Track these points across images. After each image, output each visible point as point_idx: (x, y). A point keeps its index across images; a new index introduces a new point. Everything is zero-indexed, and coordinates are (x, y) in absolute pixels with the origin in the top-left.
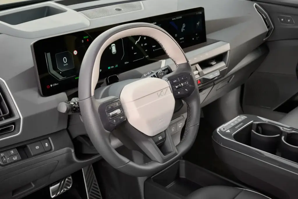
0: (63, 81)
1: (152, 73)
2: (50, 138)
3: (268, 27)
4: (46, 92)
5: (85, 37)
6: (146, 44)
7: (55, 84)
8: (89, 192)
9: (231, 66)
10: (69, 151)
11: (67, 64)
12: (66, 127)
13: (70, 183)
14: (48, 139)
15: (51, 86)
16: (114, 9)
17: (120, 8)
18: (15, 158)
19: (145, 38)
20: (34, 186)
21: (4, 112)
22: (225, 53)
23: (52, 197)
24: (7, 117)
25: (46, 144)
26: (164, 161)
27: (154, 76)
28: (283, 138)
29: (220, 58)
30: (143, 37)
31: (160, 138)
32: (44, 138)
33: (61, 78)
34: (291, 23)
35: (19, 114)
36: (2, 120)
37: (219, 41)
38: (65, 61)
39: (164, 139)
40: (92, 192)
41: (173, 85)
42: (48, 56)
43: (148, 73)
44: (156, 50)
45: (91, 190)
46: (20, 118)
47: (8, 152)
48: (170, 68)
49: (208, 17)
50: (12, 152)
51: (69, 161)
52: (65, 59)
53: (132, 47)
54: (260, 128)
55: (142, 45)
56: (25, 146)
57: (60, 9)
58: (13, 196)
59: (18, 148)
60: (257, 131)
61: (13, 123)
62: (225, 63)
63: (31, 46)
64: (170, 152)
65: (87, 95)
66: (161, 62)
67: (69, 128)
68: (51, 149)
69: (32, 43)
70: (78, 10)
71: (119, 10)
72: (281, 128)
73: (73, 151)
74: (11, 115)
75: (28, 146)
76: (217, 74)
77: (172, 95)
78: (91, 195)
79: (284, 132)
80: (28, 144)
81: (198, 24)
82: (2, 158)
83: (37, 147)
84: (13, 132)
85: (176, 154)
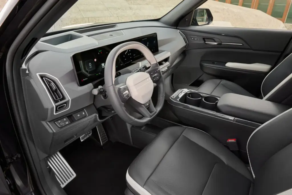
0: (90, 76)
1: (137, 69)
2: (85, 110)
3: (186, 43)
4: (82, 84)
5: (100, 51)
6: (130, 54)
7: (86, 79)
8: (100, 136)
9: (171, 64)
10: (96, 116)
11: (91, 67)
12: (93, 103)
13: (91, 132)
14: (83, 110)
15: (84, 80)
16: (109, 35)
17: (112, 34)
18: (67, 123)
19: (130, 51)
20: (75, 137)
21: (59, 97)
22: (169, 57)
23: (82, 141)
24: (61, 100)
25: (83, 113)
26: (151, 116)
27: (138, 71)
28: (203, 99)
29: (166, 60)
30: (129, 50)
31: (147, 104)
32: (82, 110)
33: (89, 75)
34: (197, 40)
35: (68, 97)
36: (59, 102)
37: (164, 51)
38: (90, 65)
39: (149, 105)
40: (102, 136)
41: (151, 75)
42: (81, 63)
43: (135, 70)
44: (136, 57)
45: (101, 135)
46: (69, 100)
47: (62, 120)
48: (146, 66)
49: (159, 38)
50: (65, 119)
51: (95, 120)
52: (90, 64)
53: (124, 56)
54: (190, 95)
55: (129, 54)
56: (71, 115)
57: (79, 35)
58: (64, 143)
59: (68, 117)
60: (189, 96)
61: (65, 103)
62: (169, 62)
63: (71, 57)
64: (153, 111)
65: (110, 84)
66: (139, 63)
67: (95, 103)
68: (86, 116)
69: (72, 55)
70: (89, 36)
71: (112, 35)
72: (201, 94)
73: (97, 115)
74: (64, 98)
75: (74, 115)
76: (166, 68)
77: (152, 80)
78: (102, 138)
79: (203, 96)
80: (73, 114)
81: (154, 42)
82: (59, 123)
83: (79, 115)
84: (65, 108)
85: (156, 112)
